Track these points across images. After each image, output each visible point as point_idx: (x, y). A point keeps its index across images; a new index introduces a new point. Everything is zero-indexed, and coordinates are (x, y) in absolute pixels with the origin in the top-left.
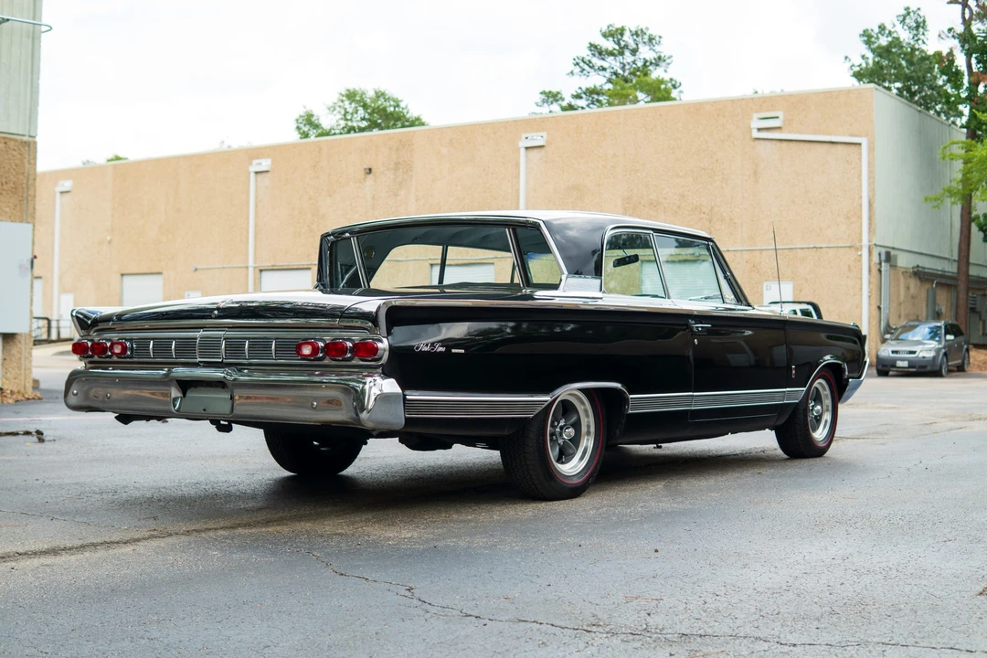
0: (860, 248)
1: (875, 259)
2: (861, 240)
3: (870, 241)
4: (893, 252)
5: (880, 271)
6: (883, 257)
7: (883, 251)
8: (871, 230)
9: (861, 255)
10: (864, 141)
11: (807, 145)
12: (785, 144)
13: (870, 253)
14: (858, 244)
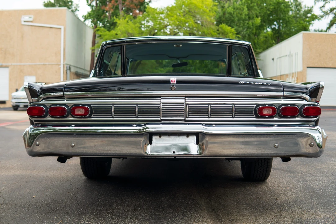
0: (60, 65)
1: (65, 69)
2: (60, 62)
3: (64, 62)
4: (71, 67)
5: (67, 73)
6: (68, 68)
7: (68, 66)
8: (64, 59)
9: (60, 68)
10: (62, 27)
11: (42, 28)
12: (33, 27)
13: (64, 67)
14: (59, 63)
